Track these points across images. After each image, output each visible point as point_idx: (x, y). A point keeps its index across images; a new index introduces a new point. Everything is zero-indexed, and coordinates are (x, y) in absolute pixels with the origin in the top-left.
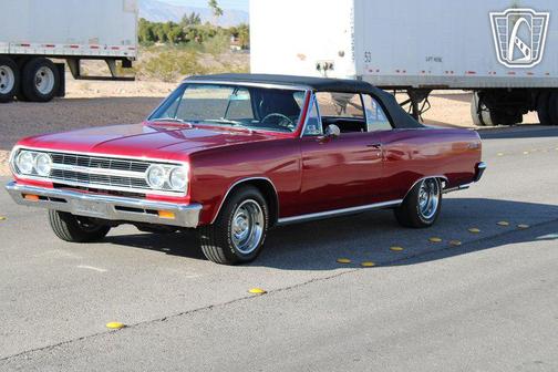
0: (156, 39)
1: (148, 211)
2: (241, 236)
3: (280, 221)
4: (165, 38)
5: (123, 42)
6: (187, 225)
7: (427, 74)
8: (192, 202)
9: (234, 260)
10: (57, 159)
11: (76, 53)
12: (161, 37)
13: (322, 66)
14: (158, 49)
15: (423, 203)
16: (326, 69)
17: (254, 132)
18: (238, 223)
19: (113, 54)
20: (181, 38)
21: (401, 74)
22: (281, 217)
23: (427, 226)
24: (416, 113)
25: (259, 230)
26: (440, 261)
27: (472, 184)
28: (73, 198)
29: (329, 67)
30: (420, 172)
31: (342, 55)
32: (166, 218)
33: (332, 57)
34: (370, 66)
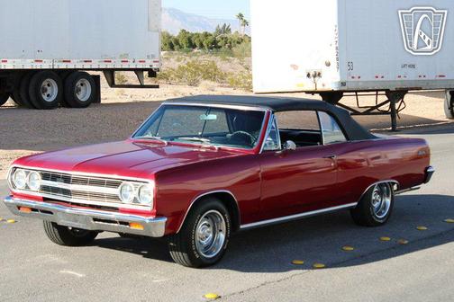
0: (194, 46)
1: (121, 223)
2: (205, 242)
3: (241, 227)
4: (202, 46)
5: (148, 56)
6: (154, 235)
7: (403, 78)
8: (158, 215)
9: (198, 263)
10: (45, 176)
11: (110, 66)
12: (198, 45)
13: (311, 74)
14: (195, 54)
15: (376, 205)
16: (315, 77)
17: (219, 148)
18: (203, 231)
19: (140, 66)
20: (214, 46)
21: (380, 79)
22: (243, 224)
23: (380, 224)
24: (393, 112)
25: (222, 236)
26: (385, 261)
27: (422, 186)
28: (58, 211)
29: (318, 75)
30: (375, 177)
31: (328, 65)
32: (136, 229)
33: (320, 67)
34: (354, 73)
